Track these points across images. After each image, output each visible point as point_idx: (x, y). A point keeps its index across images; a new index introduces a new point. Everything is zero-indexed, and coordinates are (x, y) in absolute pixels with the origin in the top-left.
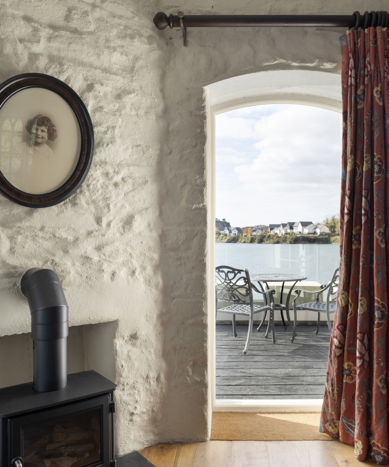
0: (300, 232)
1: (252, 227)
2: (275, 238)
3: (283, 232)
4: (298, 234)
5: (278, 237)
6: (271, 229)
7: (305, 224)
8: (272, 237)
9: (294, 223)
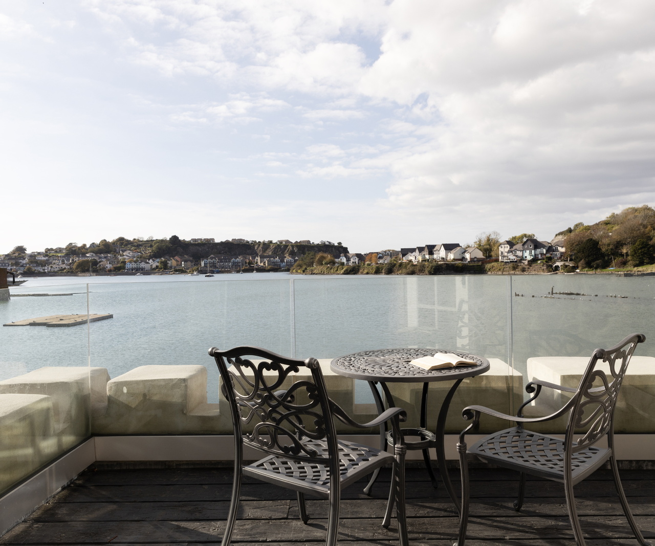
0: (443, 258)
1: (377, 253)
2: (408, 266)
3: (420, 258)
4: (440, 261)
5: (413, 265)
6: (404, 255)
7: (449, 247)
8: (404, 266)
9: (434, 246)
